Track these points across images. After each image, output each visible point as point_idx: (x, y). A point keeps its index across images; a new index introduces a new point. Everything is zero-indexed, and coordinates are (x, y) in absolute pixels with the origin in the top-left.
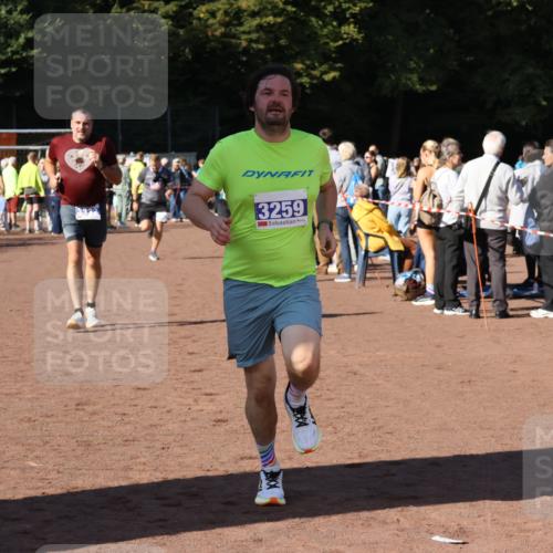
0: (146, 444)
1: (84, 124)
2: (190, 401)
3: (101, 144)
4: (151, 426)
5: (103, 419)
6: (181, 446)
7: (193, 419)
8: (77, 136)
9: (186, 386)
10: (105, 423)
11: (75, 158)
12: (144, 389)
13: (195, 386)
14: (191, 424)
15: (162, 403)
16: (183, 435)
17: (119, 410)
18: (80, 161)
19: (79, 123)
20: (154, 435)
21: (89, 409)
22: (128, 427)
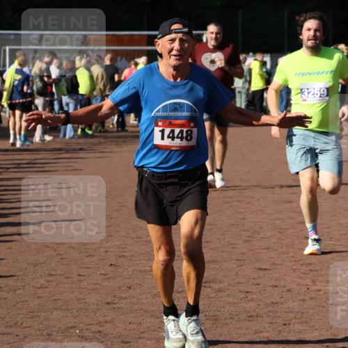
0: (269, 319)
1: (216, 34)
2: (308, 281)
3: (229, 50)
4: (273, 303)
5: (228, 295)
6: (301, 323)
7: (311, 298)
8: (211, 44)
9: (304, 267)
10: (231, 300)
11: (209, 60)
12: (265, 269)
13: (312, 268)
14: (311, 303)
15: (282, 283)
16: (303, 313)
17: (244, 288)
18: (213, 62)
19: (212, 33)
20: (276, 312)
21: (216, 286)
22: (252, 304)
